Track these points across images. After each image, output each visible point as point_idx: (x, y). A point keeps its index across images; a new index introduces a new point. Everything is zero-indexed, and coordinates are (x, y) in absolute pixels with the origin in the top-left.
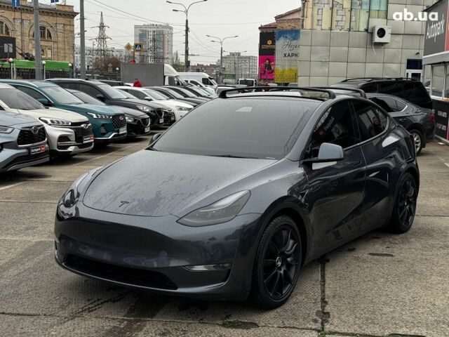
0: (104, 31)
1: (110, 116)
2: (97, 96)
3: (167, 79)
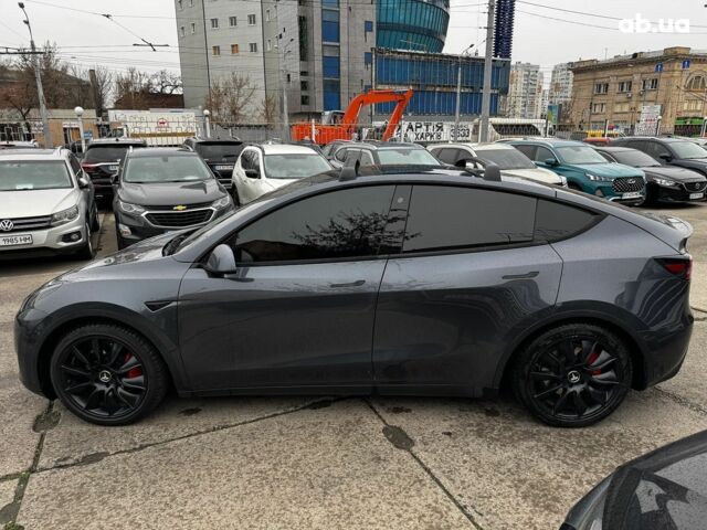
1: (612, 178)
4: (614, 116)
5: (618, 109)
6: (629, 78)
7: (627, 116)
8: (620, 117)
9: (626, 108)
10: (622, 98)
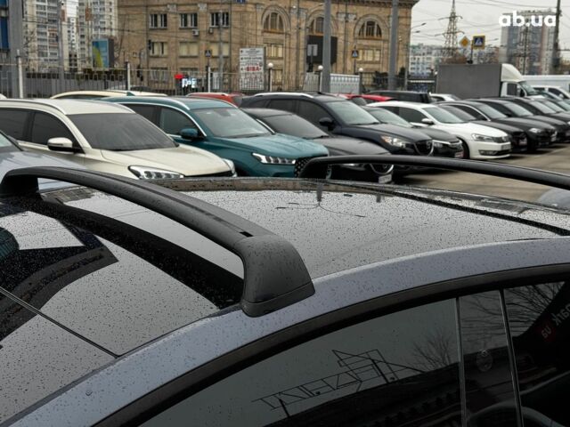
0: (455, 23)
1: (291, 160)
2: (321, 120)
3: (505, 87)
4: (181, 60)
5: (183, 51)
6: (192, 8)
7: (196, 61)
8: (188, 63)
9: (194, 51)
10: (187, 35)
